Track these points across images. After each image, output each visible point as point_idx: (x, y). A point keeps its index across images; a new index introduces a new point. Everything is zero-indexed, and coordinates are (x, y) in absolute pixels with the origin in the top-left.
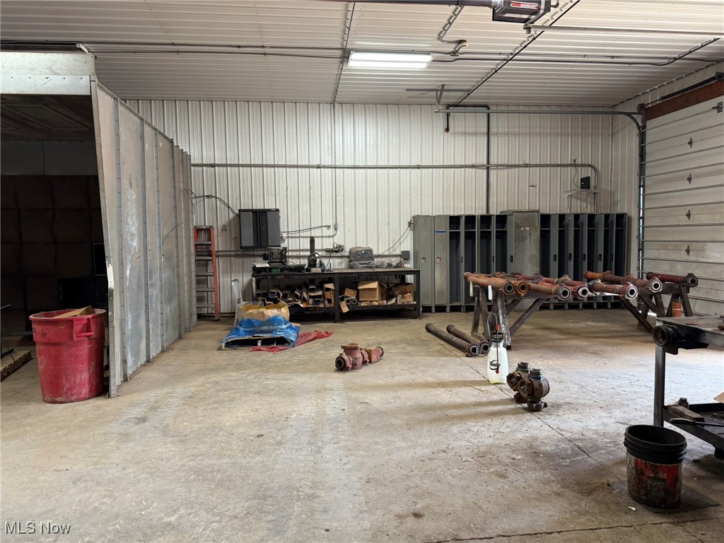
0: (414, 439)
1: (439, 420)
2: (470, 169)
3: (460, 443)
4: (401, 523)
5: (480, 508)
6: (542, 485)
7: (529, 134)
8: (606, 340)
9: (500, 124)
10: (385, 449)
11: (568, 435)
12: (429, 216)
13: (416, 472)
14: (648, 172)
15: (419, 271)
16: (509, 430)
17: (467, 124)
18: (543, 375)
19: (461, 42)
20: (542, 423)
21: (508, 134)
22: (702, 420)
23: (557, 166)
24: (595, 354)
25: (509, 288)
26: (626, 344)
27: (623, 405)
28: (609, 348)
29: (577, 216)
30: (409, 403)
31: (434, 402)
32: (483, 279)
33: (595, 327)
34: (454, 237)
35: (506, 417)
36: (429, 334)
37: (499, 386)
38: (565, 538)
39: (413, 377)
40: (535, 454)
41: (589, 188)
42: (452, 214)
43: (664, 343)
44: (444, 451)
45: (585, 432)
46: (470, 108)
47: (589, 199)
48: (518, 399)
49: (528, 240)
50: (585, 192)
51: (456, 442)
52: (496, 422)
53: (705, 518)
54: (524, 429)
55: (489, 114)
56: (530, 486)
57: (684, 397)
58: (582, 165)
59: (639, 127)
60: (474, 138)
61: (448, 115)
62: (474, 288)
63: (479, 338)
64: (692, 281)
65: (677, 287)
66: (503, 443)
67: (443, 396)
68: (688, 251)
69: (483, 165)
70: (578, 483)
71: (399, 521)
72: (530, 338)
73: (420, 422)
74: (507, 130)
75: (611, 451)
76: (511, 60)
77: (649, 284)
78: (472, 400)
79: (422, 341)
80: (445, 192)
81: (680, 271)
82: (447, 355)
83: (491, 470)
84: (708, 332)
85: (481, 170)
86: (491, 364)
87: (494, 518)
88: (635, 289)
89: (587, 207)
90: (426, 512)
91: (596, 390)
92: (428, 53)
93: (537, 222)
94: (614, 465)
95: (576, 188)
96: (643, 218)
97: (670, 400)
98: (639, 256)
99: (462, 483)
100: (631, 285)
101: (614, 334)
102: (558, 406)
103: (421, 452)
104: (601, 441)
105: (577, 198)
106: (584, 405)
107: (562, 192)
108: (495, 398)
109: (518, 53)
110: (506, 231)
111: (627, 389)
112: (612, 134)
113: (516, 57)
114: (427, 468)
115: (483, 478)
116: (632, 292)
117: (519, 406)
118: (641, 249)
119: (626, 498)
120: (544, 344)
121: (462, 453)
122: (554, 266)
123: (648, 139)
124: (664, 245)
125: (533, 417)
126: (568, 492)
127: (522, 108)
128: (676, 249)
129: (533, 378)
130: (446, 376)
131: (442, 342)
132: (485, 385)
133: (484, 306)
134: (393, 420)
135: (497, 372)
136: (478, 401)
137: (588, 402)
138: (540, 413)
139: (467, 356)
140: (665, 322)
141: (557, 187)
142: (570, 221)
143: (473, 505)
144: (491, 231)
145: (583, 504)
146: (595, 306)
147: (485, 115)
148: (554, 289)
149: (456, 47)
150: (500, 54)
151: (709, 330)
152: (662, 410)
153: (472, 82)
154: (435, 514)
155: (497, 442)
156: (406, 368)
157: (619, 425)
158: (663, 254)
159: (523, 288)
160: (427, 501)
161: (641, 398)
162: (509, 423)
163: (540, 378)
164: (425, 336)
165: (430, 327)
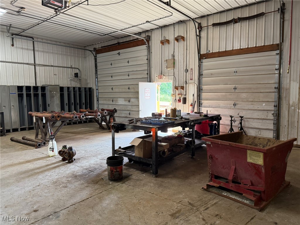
0: (22, 185)
1: (32, 175)
2: (26, 65)
3: (44, 181)
4: (29, 216)
5: (61, 200)
6: (81, 186)
7: (48, 52)
8: (90, 134)
9: (39, 47)
10: (9, 193)
11: (85, 167)
12: (6, 86)
13: (28, 197)
14: (98, 73)
15: (3, 113)
16: (63, 171)
17: (23, 44)
18: (73, 149)
19: (22, 8)
20: (75, 166)
21: (43, 51)
22: (126, 151)
23: (65, 67)
24: (87, 139)
25: (53, 117)
26: (97, 134)
27: (100, 154)
28: (91, 136)
29: (74, 88)
30: (14, 173)
31: (26, 169)
32: (39, 114)
33: (84, 130)
34: (20, 96)
35: (61, 167)
36: (13, 142)
37: (54, 157)
38: (93, 198)
39: (12, 162)
40: (75, 177)
41: (78, 77)
42: (18, 85)
43: (115, 130)
44: (39, 186)
45: (90, 165)
46: (24, 37)
47: (78, 81)
48: (64, 160)
49: (55, 98)
50: (76, 79)
51: (42, 181)
52: (57, 170)
53: (130, 179)
54: (69, 170)
55: (33, 42)
56: (77, 187)
57: (120, 146)
58: (75, 68)
59: (94, 56)
60: (27, 51)
61: (13, 39)
62: (36, 119)
63: (40, 140)
64: (115, 111)
65: (111, 113)
66: (62, 176)
67: (31, 166)
68: (113, 101)
69: (33, 64)
70: (93, 181)
71: (28, 216)
72: (61, 137)
73: (23, 178)
74: (42, 50)
75: (100, 169)
76: (46, 21)
77: (103, 113)
78: (45, 164)
79: (10, 145)
80: (14, 74)
81: (111, 108)
82: (26, 150)
83: (61, 186)
84: (126, 125)
85: (31, 66)
86: (50, 149)
87: (67, 201)
88: (100, 115)
89: (77, 85)
90: (39, 209)
91: (90, 151)
92: (4, 9)
93: (58, 90)
94: (102, 172)
95: (73, 77)
96: (98, 89)
97: (116, 148)
98: (97, 103)
99: (51, 194)
100: (99, 113)
101: (92, 131)
102: (79, 159)
103: (27, 189)
104: (96, 167)
105: (73, 81)
106: (88, 156)
107: (67, 78)
108: (54, 161)
109: (49, 19)
110: (45, 94)
111: (100, 149)
112: (85, 57)
113: (48, 21)
114: (33, 194)
115: (58, 190)
116: (99, 115)
117: (64, 162)
118: (98, 101)
119: (108, 181)
120: (67, 138)
121: (47, 184)
122: (66, 108)
123: (98, 61)
124: (105, 99)
125: (71, 165)
126: (90, 185)
127: (48, 42)
128: (109, 100)
129: (70, 150)
130: (28, 158)
131: (21, 145)
132: (48, 158)
133: (41, 126)
134: (8, 181)
135: (53, 151)
136: (47, 164)
137: (89, 155)
138: (73, 163)
139: (36, 148)
140: (114, 123)
141: (65, 76)
142: (72, 90)
143: (57, 200)
144: (38, 93)
145: (96, 187)
146: (83, 122)
147: (32, 42)
148: (72, 116)
149: (20, 10)
150: (41, 17)
151: (127, 124)
152: (114, 151)
153: (26, 26)
154: (43, 208)
155: (60, 177)
156: (6, 159)
157: (101, 160)
158: (105, 102)
159: (59, 117)
160: (38, 205)
161: (105, 150)
162: (62, 169)
163: (72, 150)
164: (11, 143)
165: (13, 139)
